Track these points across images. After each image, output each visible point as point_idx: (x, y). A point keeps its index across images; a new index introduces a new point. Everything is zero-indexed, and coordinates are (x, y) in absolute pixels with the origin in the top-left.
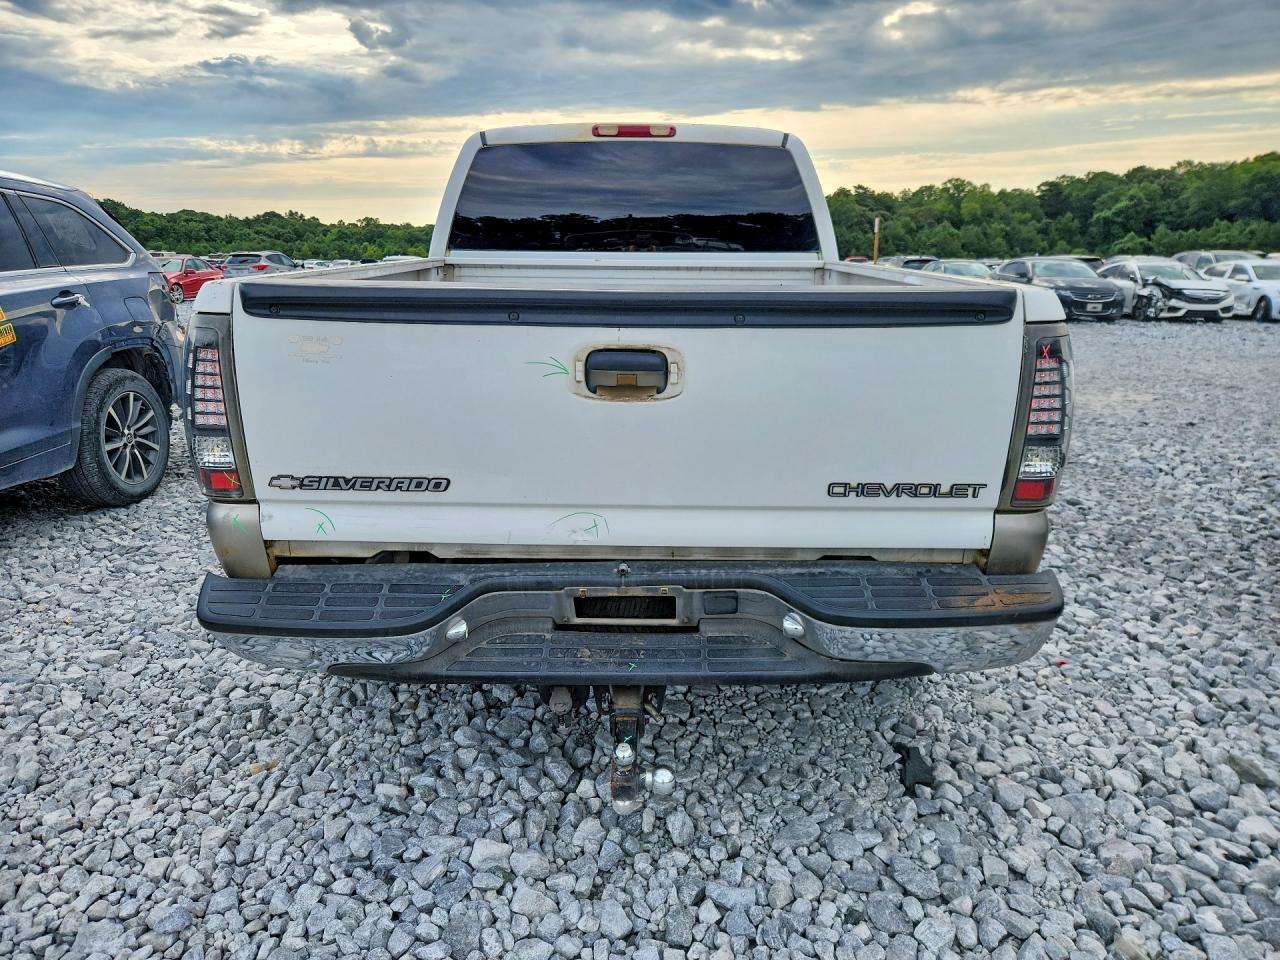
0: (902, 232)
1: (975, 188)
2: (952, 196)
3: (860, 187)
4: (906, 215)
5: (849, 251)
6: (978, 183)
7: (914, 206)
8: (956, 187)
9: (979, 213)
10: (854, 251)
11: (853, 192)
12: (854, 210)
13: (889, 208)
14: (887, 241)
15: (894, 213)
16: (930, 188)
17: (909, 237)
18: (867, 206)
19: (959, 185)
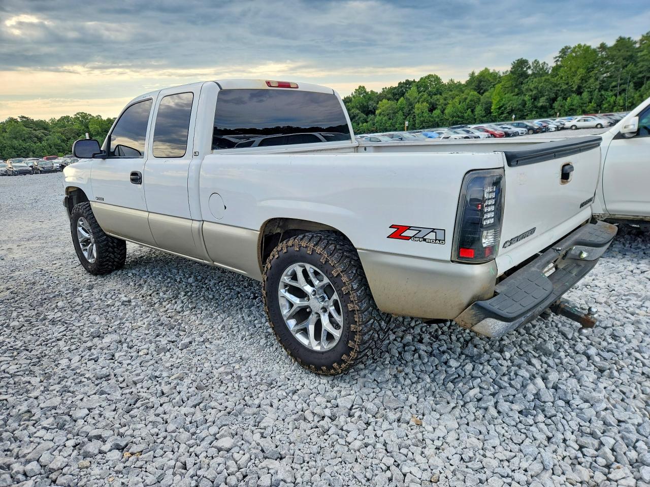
0: (59, 142)
1: (93, 117)
2: (82, 122)
3: (23, 117)
4: (59, 132)
5: (28, 154)
6: (94, 115)
7: (61, 127)
8: (83, 117)
9: (100, 130)
10: (31, 153)
11: (19, 120)
12: (24, 130)
13: (45, 129)
14: (51, 147)
15: (50, 131)
16: (68, 117)
17: (63, 144)
18: (31, 128)
19: (84, 116)
